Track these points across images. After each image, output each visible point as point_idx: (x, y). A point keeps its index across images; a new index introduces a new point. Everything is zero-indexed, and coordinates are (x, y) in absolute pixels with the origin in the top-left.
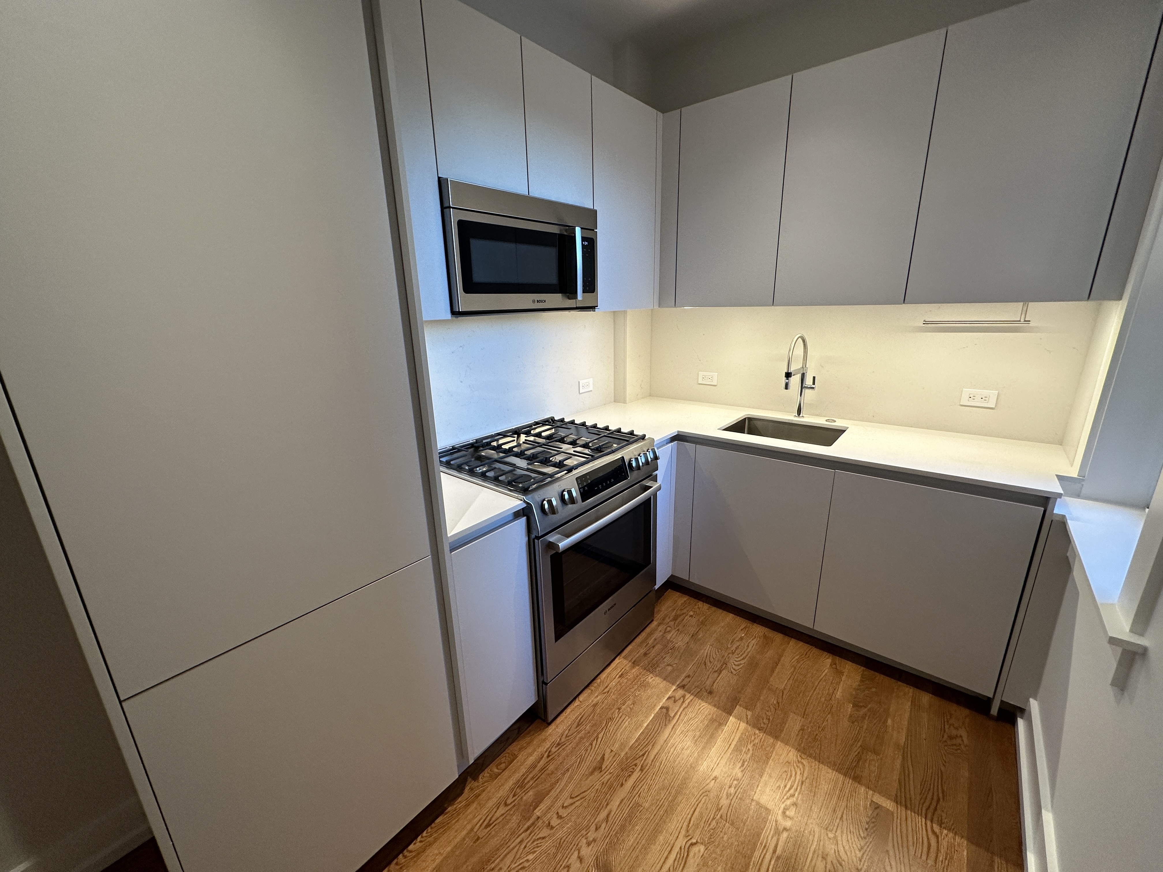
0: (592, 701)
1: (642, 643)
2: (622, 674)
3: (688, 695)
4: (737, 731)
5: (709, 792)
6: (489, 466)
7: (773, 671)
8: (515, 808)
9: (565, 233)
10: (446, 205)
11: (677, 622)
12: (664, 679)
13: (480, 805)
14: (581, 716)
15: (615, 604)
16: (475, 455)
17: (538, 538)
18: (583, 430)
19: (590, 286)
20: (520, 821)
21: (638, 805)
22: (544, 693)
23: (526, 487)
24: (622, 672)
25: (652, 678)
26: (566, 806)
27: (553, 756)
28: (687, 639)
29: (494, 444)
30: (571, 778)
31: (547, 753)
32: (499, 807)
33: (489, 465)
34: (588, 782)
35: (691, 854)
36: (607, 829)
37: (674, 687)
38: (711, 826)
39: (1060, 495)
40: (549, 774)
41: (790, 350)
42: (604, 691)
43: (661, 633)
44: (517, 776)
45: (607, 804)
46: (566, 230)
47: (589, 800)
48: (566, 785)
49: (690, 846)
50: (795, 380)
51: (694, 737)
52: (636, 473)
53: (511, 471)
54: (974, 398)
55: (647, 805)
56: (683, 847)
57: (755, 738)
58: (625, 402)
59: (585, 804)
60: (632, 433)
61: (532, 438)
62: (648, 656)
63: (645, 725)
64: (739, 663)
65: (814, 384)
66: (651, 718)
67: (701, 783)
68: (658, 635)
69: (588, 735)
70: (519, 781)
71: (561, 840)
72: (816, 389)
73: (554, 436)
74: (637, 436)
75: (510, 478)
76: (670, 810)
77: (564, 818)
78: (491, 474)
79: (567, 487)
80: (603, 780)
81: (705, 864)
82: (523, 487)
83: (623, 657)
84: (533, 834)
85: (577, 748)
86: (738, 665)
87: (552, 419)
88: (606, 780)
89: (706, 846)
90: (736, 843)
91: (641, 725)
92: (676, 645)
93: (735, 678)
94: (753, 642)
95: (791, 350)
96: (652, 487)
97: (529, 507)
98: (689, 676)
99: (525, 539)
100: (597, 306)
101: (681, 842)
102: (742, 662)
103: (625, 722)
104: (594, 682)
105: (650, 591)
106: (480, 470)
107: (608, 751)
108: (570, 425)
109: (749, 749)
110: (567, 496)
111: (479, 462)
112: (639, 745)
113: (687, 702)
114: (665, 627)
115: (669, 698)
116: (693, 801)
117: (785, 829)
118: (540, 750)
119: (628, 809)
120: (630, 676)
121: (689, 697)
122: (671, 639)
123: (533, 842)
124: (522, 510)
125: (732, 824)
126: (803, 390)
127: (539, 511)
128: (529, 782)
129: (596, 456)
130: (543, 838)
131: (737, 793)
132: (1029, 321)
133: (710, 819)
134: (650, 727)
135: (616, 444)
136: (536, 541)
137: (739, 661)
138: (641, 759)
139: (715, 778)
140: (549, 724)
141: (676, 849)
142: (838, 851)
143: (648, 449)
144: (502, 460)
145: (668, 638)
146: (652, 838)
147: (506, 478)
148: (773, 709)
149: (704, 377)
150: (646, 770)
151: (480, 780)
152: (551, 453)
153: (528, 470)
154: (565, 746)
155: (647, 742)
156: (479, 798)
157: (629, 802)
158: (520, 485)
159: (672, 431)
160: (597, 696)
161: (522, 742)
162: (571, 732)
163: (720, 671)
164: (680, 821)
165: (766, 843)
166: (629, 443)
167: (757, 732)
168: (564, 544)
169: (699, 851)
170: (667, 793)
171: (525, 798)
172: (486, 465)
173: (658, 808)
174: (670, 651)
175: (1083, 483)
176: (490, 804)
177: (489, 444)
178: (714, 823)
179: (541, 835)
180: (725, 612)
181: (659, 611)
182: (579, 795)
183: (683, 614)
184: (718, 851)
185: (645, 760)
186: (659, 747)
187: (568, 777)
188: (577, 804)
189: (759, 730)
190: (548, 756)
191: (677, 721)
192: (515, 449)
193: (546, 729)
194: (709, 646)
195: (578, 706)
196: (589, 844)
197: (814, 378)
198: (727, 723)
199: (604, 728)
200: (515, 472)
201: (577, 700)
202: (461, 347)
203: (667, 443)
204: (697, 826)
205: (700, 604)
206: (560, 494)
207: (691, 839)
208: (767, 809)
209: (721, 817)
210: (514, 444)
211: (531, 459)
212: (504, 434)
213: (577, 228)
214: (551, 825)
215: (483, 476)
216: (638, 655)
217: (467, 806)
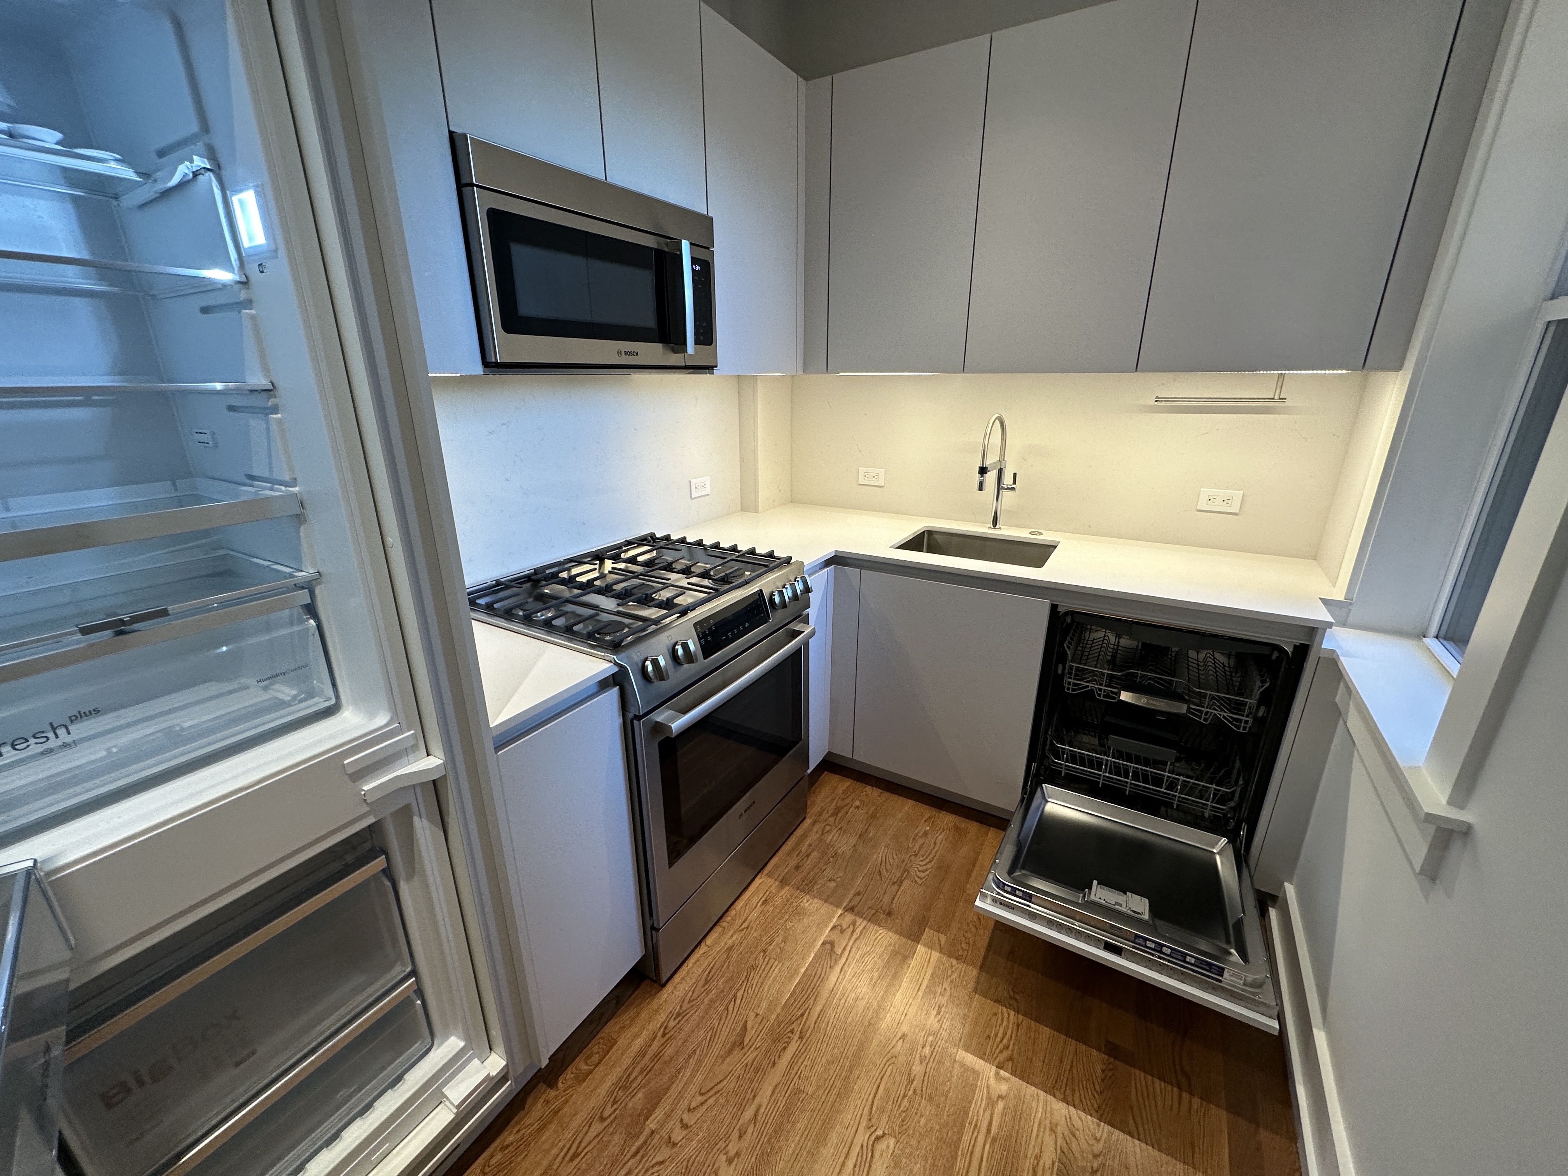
0: (725, 944)
1: (793, 850)
2: (766, 900)
3: (859, 921)
4: (928, 965)
5: (896, 1057)
6: (557, 610)
7: (969, 874)
8: (616, 1122)
9: (666, 250)
10: (465, 181)
11: (838, 818)
12: (826, 902)
13: (562, 1126)
14: (710, 968)
15: (754, 802)
16: (535, 593)
17: (638, 718)
18: (699, 551)
19: (706, 335)
20: (625, 1142)
21: (799, 1091)
22: (654, 941)
23: (617, 640)
24: (765, 896)
25: (808, 901)
26: (694, 1108)
27: (672, 1033)
28: (853, 840)
29: (564, 575)
30: (699, 1062)
31: (662, 1030)
32: (591, 1123)
33: (557, 607)
34: (724, 1066)
35: (877, 1155)
36: (755, 1134)
37: (840, 911)
38: (903, 1106)
39: (1330, 625)
40: (665, 1062)
41: (985, 436)
42: (742, 927)
43: (818, 835)
44: (618, 1071)
45: (755, 1097)
46: (667, 244)
47: (728, 1093)
48: (692, 1076)
49: (874, 1142)
50: (991, 478)
51: (872, 980)
52: (779, 613)
53: (592, 617)
54: (1214, 500)
55: (811, 1090)
56: (865, 1144)
57: (953, 972)
58: (757, 512)
59: (722, 1101)
60: (771, 555)
61: (622, 566)
62: (801, 869)
63: (803, 970)
64: (925, 867)
65: (1014, 483)
66: (811, 959)
67: (884, 1046)
68: (813, 838)
69: (722, 995)
70: (621, 1078)
71: (688, 1161)
72: (1017, 490)
73: (656, 561)
74: (779, 559)
75: (590, 628)
76: (843, 1094)
77: (691, 1126)
78: (559, 622)
79: (680, 638)
80: (746, 1062)
81: (897, 1165)
82: (611, 641)
83: (767, 875)
84: (645, 1159)
85: (707, 1017)
86: (924, 872)
87: (652, 536)
88: (751, 1058)
89: (897, 1136)
90: (937, 1127)
91: (796, 972)
92: (840, 851)
93: (921, 889)
94: (941, 837)
95: (987, 436)
96: (803, 632)
97: (623, 671)
98: (859, 894)
99: (618, 721)
100: (716, 367)
101: (862, 1137)
102: (929, 866)
103: (774, 970)
104: (727, 914)
105: (801, 779)
106: (541, 616)
107: (752, 1015)
108: (679, 546)
109: (945, 989)
110: (680, 652)
111: (541, 603)
112: (795, 1000)
113: (858, 931)
114: (823, 825)
115: (834, 928)
116: (875, 1073)
117: (1000, 1097)
118: (650, 1027)
119: (785, 1099)
120: (778, 901)
121: (861, 923)
122: (832, 843)
123: (647, 1170)
124: (611, 677)
125: (931, 1099)
126: (1001, 492)
127: (639, 677)
128: (636, 1078)
129: (722, 590)
130: (662, 1162)
131: (934, 1054)
132: (1285, 399)
133: (900, 1098)
134: (809, 972)
135: (748, 571)
136: (635, 722)
137: (925, 865)
138: (799, 1021)
139: (903, 1037)
140: (664, 985)
141: (856, 1149)
142: (1070, 1118)
143: (796, 578)
144: (578, 599)
145: (828, 841)
146: (821, 1140)
147: (585, 627)
148: (973, 929)
149: (866, 474)
150: (808, 1036)
151: (560, 1085)
152: (653, 587)
153: (619, 613)
154: (688, 1016)
155: (806, 996)
156: (559, 1114)
157: (786, 1088)
158: (608, 638)
159: (827, 552)
160: (732, 936)
161: (624, 1018)
162: (696, 994)
163: (900, 883)
164: (858, 1106)
165: (977, 1120)
166: (770, 570)
167: (954, 962)
168: (678, 723)
169: (888, 1147)
170: (838, 1068)
171: (630, 1105)
172: (552, 609)
173: (827, 1092)
174: (831, 859)
175: (1350, 607)
176: (579, 1119)
177: (555, 575)
178: (905, 1103)
179: (659, 1158)
180: (902, 798)
181: (813, 803)
182: (712, 1088)
183: (846, 805)
184: (914, 1142)
185: (805, 1022)
186: (823, 1002)
187: (694, 1062)
188: (711, 1101)
189: (957, 959)
190: (664, 1035)
191: (847, 959)
192: (597, 583)
193: (659, 994)
194: (883, 848)
195: (704, 953)
196: (730, 1161)
197: (1015, 475)
198: (914, 955)
199: (743, 982)
200: (598, 618)
201: (703, 944)
202: (504, 424)
203: (821, 569)
204: (882, 1110)
205: (869, 789)
206: (671, 650)
207: (875, 1130)
208: (974, 1071)
209: (915, 1091)
210: (596, 574)
211: (623, 596)
212: (579, 560)
213: (684, 241)
214: (672, 1139)
215: (548, 626)
216: (786, 870)
217: (542, 1129)
